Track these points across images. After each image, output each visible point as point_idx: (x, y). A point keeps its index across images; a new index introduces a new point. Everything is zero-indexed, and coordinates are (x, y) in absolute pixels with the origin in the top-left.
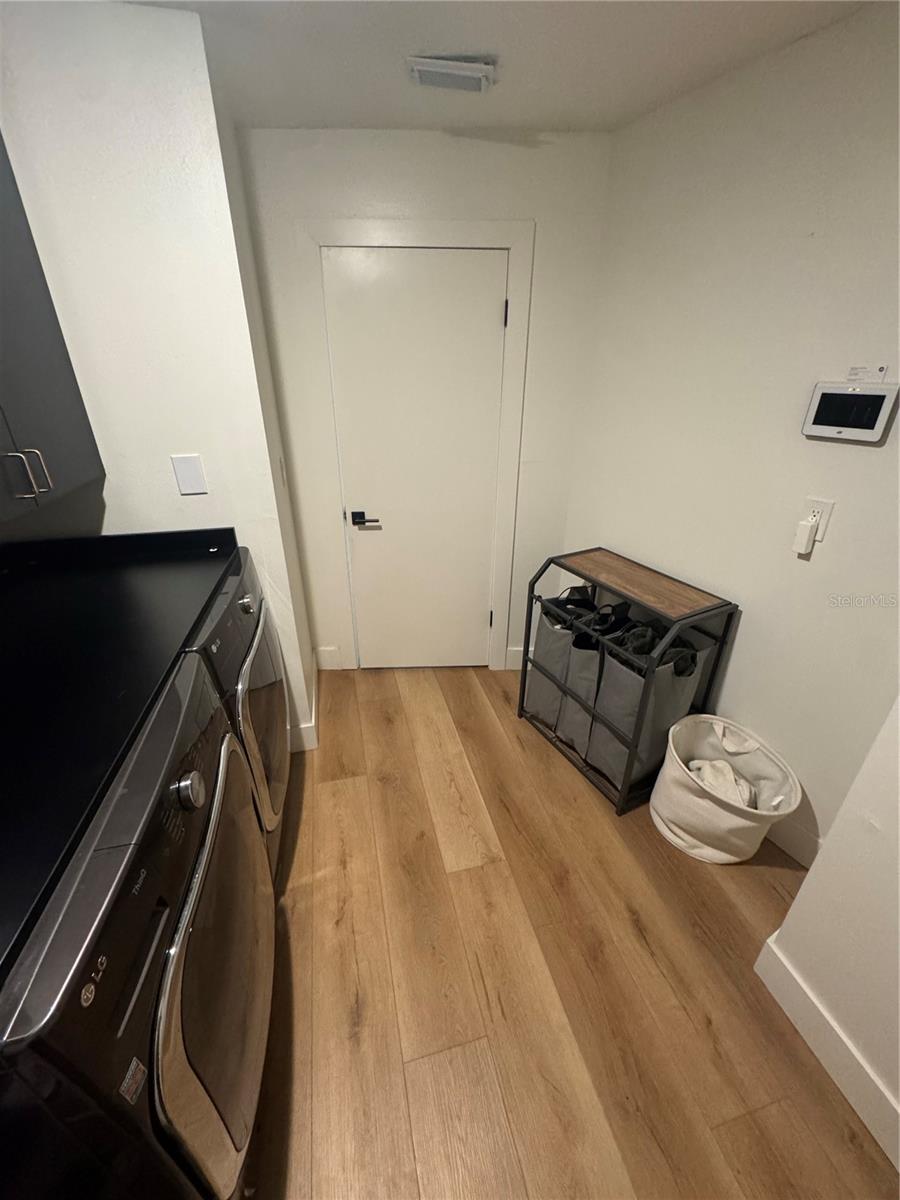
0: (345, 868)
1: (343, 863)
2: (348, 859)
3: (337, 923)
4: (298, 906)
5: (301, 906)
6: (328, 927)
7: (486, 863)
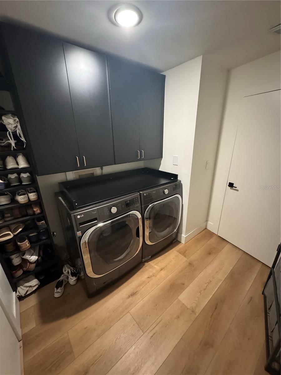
0: (161, 271)
1: (162, 270)
2: (163, 270)
3: (148, 277)
4: (147, 267)
5: (147, 268)
6: (146, 276)
7: (190, 309)
